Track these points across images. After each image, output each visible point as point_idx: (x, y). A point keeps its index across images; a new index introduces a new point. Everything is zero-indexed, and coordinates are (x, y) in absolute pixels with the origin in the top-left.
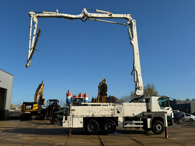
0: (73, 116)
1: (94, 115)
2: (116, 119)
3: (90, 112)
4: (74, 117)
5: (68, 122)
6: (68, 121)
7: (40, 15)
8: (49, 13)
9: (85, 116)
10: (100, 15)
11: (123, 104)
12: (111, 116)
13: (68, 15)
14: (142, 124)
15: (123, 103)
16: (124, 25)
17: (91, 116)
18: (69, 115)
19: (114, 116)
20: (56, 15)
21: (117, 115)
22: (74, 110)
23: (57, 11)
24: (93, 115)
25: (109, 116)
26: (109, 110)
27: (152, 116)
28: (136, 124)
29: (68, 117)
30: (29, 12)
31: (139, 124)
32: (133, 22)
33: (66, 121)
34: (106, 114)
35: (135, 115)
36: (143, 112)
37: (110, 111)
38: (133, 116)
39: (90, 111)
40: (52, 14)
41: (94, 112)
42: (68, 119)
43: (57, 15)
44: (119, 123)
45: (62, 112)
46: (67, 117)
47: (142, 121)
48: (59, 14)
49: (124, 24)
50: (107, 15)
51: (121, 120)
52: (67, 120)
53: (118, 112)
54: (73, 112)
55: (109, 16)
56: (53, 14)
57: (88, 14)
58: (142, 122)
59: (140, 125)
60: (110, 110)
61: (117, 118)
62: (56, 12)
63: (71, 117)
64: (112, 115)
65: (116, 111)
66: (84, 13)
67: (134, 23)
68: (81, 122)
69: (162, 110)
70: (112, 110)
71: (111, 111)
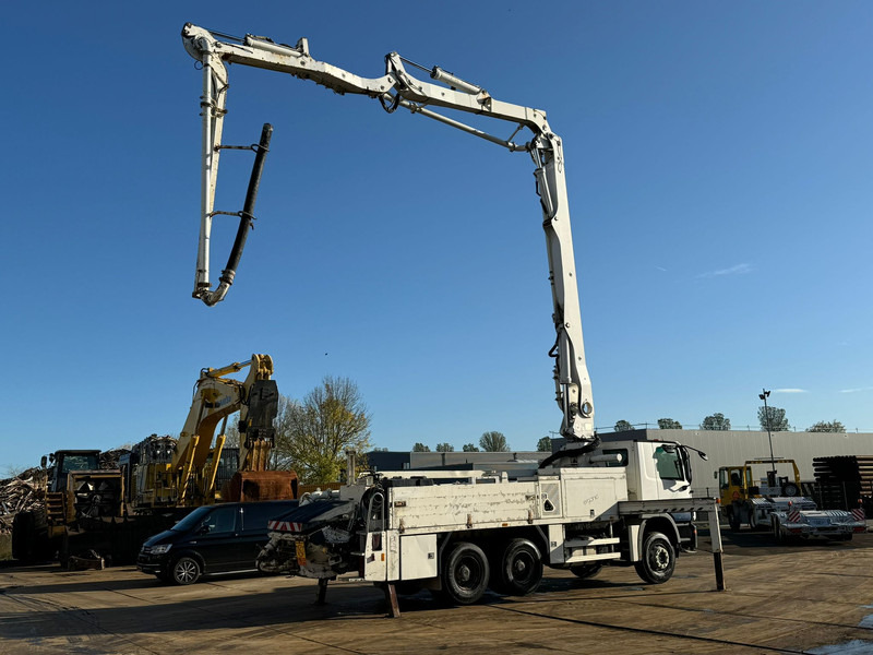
0: (401, 530)
1: (473, 521)
2: (542, 533)
3: (460, 508)
4: (406, 532)
5: (383, 559)
6: (383, 555)
7: (238, 52)
8: (273, 51)
9: (442, 530)
10: (451, 97)
11: (559, 475)
12: (526, 524)
13: (344, 72)
14: (617, 548)
15: (562, 469)
16: (510, 147)
17: (464, 528)
18: (387, 529)
19: (535, 523)
20: (303, 63)
21: (544, 518)
22: (404, 505)
23: (306, 50)
24: (469, 525)
25: (521, 524)
26: (519, 498)
27: (644, 516)
28: (599, 549)
29: (384, 533)
30: (186, 28)
31: (608, 548)
32: (553, 142)
33: (378, 554)
34: (511, 518)
35: (597, 513)
36: (619, 503)
37: (522, 502)
38: (592, 520)
39: (458, 507)
40: (284, 54)
41: (470, 509)
42: (384, 546)
43: (307, 67)
44: (552, 549)
45: (340, 516)
46: (381, 536)
47: (614, 537)
48: (311, 65)
49: (510, 144)
50: (474, 97)
51: (557, 536)
52: (379, 548)
53: (548, 506)
54: (400, 513)
55: (479, 107)
56: (289, 55)
57: (410, 84)
58: (617, 540)
59: (610, 551)
60: (524, 499)
61: (545, 528)
62: (302, 51)
63: (395, 533)
64: (529, 521)
65: (541, 503)
66: (396, 73)
67: (558, 151)
68: (430, 556)
69: (667, 495)
70: (527, 497)
71: (527, 505)
